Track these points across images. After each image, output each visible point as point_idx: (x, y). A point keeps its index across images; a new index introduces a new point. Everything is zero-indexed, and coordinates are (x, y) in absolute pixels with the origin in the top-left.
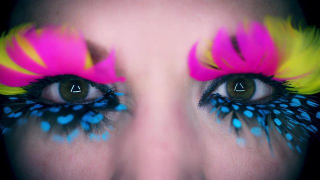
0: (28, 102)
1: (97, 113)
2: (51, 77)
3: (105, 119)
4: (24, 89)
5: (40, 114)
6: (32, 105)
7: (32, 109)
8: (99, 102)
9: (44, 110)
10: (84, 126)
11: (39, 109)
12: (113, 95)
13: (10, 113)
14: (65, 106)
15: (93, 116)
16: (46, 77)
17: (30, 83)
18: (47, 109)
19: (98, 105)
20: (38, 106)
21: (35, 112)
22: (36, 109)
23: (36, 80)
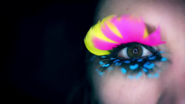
0: (112, 59)
1: (151, 63)
2: (124, 44)
3: (155, 66)
4: (109, 52)
5: (120, 64)
6: (115, 60)
7: (115, 62)
8: (151, 57)
9: (122, 62)
10: (145, 70)
11: (119, 62)
12: (158, 53)
13: (103, 65)
14: (132, 60)
15: (149, 65)
16: (122, 44)
17: (113, 48)
18: (123, 62)
19: (150, 59)
20: (118, 60)
21: (117, 63)
22: (117, 62)
23: (116, 46)
